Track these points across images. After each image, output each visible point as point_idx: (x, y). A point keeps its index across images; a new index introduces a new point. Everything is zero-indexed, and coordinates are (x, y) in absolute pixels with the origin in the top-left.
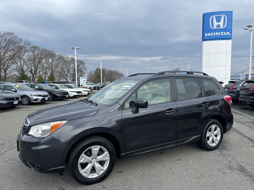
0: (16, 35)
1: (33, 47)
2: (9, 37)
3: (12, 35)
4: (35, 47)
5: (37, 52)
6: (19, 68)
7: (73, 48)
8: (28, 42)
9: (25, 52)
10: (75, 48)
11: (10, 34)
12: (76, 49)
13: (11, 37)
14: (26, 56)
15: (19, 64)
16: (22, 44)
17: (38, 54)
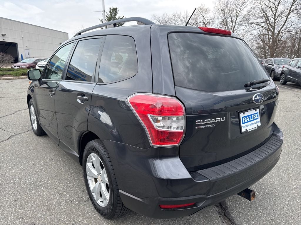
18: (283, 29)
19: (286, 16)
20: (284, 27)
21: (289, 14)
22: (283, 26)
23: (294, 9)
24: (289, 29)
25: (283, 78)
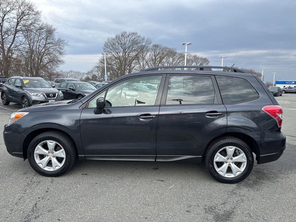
0: (139, 35)
1: (155, 46)
2: (133, 37)
3: (135, 35)
4: (156, 46)
5: (158, 51)
6: (142, 68)
7: (183, 44)
8: (149, 41)
9: (148, 51)
10: (186, 44)
11: (134, 34)
12: (188, 45)
13: (135, 37)
14: (148, 55)
15: (142, 64)
16: (144, 44)
17: (159, 53)
18: (12, 46)
19: (13, 35)
20: (13, 45)
21: (16, 33)
22: (12, 43)
23: (19, 29)
24: (18, 47)
25: (5, 97)
